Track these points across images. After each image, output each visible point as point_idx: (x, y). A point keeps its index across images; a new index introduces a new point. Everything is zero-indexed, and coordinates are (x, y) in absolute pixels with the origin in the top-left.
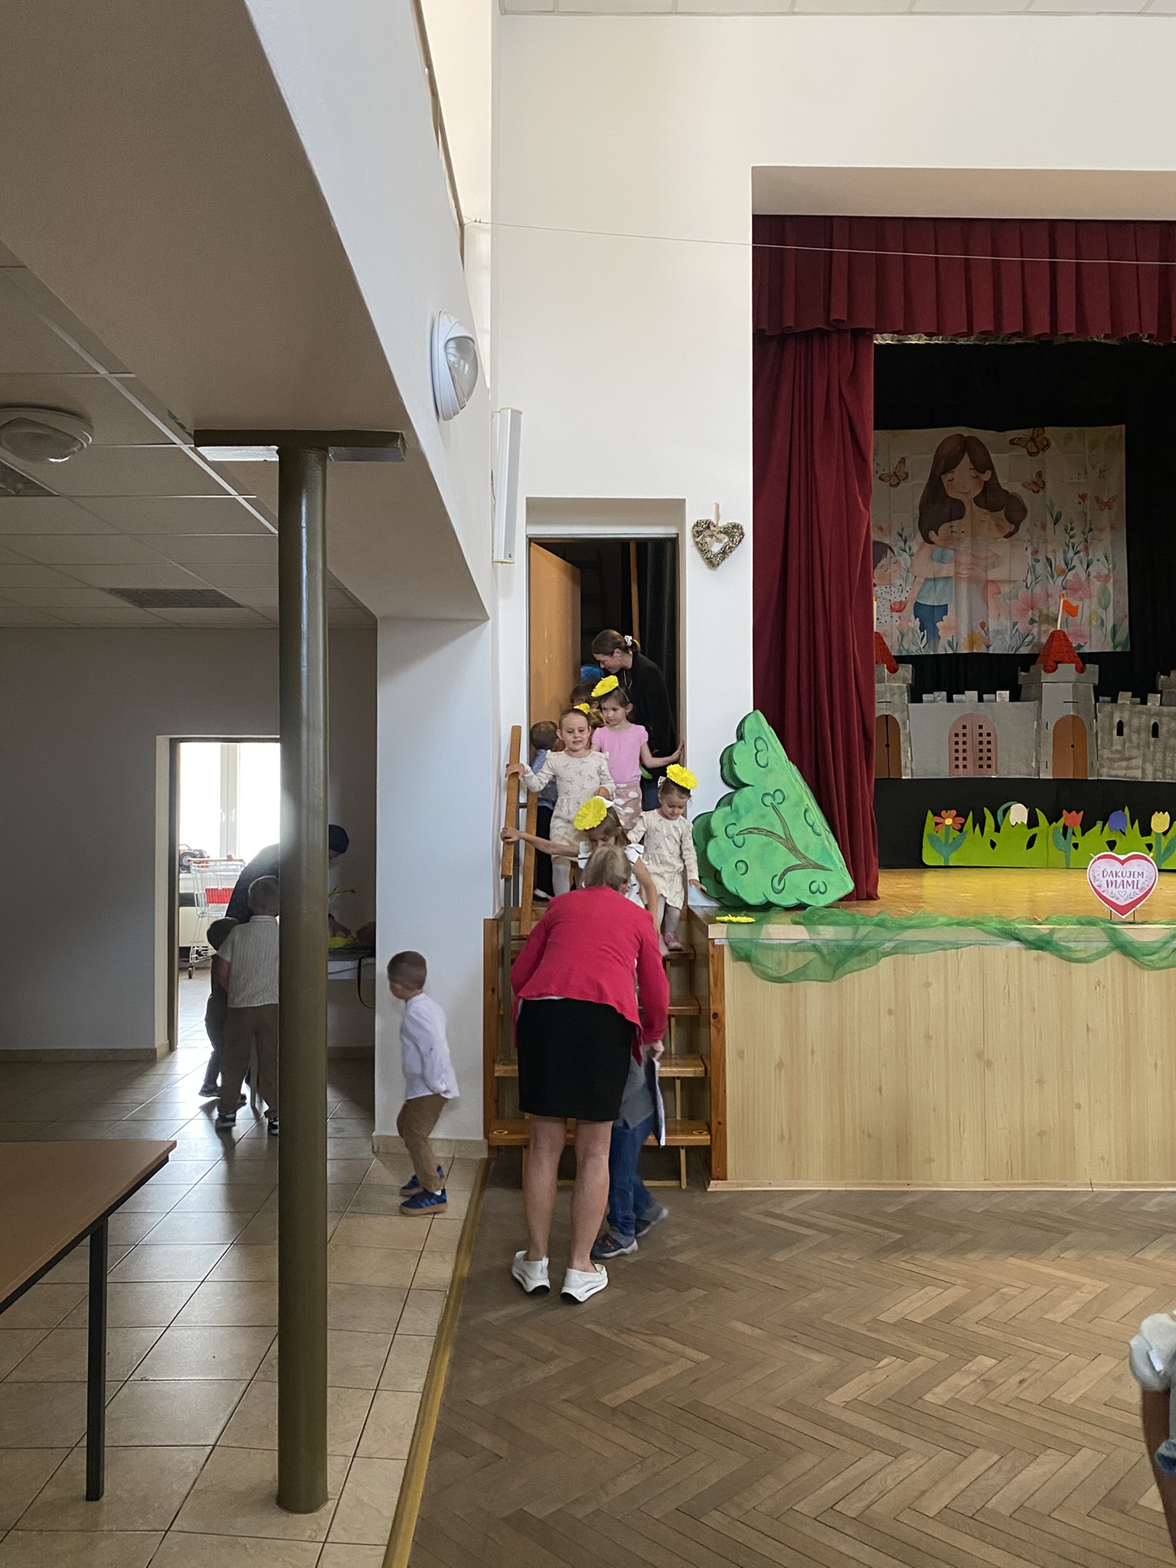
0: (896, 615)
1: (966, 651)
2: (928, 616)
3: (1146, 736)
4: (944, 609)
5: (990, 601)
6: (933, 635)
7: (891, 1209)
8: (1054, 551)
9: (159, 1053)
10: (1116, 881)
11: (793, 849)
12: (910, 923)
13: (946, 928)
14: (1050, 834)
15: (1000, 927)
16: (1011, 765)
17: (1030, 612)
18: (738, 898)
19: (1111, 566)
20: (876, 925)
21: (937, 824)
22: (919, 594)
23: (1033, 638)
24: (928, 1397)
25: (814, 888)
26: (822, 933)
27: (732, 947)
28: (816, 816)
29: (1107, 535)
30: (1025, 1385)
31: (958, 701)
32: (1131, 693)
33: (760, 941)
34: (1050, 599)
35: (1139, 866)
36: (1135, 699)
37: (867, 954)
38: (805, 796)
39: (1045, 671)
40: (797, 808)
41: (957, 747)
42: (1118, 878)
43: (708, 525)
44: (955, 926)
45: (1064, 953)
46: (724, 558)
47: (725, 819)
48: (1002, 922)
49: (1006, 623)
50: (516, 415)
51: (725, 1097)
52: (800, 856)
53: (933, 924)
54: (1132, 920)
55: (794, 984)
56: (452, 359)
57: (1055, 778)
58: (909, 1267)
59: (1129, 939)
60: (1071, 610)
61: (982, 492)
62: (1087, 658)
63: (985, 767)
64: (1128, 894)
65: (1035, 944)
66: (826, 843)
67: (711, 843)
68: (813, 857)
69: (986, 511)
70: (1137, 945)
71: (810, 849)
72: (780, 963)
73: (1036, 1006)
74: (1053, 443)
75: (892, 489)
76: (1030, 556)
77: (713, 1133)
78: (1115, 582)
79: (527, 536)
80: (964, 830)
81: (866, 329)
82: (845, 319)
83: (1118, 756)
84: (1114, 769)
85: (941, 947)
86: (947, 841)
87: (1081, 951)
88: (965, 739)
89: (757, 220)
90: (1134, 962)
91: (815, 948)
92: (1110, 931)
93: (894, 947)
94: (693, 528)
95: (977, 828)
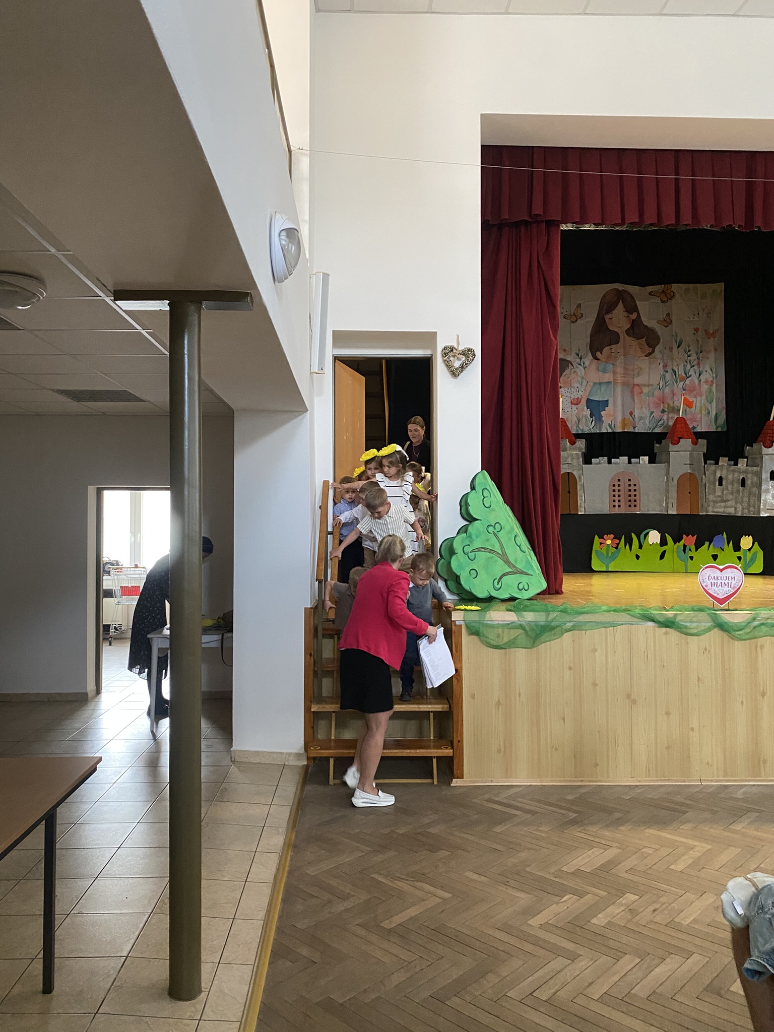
0: (574, 407)
1: (621, 431)
2: (596, 408)
3: (737, 486)
4: (606, 403)
5: (636, 397)
6: (599, 420)
7: (570, 797)
8: (678, 365)
9: (90, 695)
10: (717, 583)
11: (507, 562)
12: (584, 610)
13: (606, 613)
14: (675, 550)
15: (641, 613)
16: (649, 505)
17: (662, 405)
18: (471, 593)
19: (714, 375)
20: (561, 611)
21: (601, 544)
22: (590, 393)
23: (664, 422)
24: (594, 921)
25: (521, 587)
26: (526, 617)
27: (467, 627)
28: (522, 539)
29: (712, 355)
30: (656, 913)
31: (615, 463)
32: (727, 458)
33: (485, 622)
34: (675, 397)
35: (732, 572)
36: (730, 462)
37: (555, 632)
38: (515, 527)
39: (672, 444)
40: (509, 534)
41: (614, 493)
42: (718, 581)
43: (452, 349)
44: (612, 612)
45: (684, 630)
46: (462, 371)
47: (463, 541)
48: (643, 609)
49: (646, 412)
50: (326, 276)
51: (463, 724)
52: (511, 566)
53: (597, 611)
54: (727, 608)
55: (507, 650)
56: (284, 243)
57: (678, 513)
58: (582, 835)
59: (725, 621)
60: (688, 404)
61: (632, 326)
62: (699, 435)
63: (633, 506)
64: (725, 591)
65: (665, 624)
66: (529, 558)
67: (454, 558)
68: (520, 566)
69: (634, 339)
70: (730, 624)
71: (518, 562)
72: (498, 636)
73: (665, 664)
74: (677, 295)
75: (573, 324)
76: (662, 368)
77: (455, 748)
78: (717, 385)
79: (333, 355)
80: (619, 547)
81: (555, 220)
82: (541, 214)
83: (719, 499)
84: (716, 508)
85: (603, 626)
86: (608, 554)
87: (694, 628)
88: (619, 488)
89: (483, 147)
90: (728, 635)
91: (521, 627)
92: (713, 615)
93: (573, 626)
94: (442, 351)
95: (628, 546)
